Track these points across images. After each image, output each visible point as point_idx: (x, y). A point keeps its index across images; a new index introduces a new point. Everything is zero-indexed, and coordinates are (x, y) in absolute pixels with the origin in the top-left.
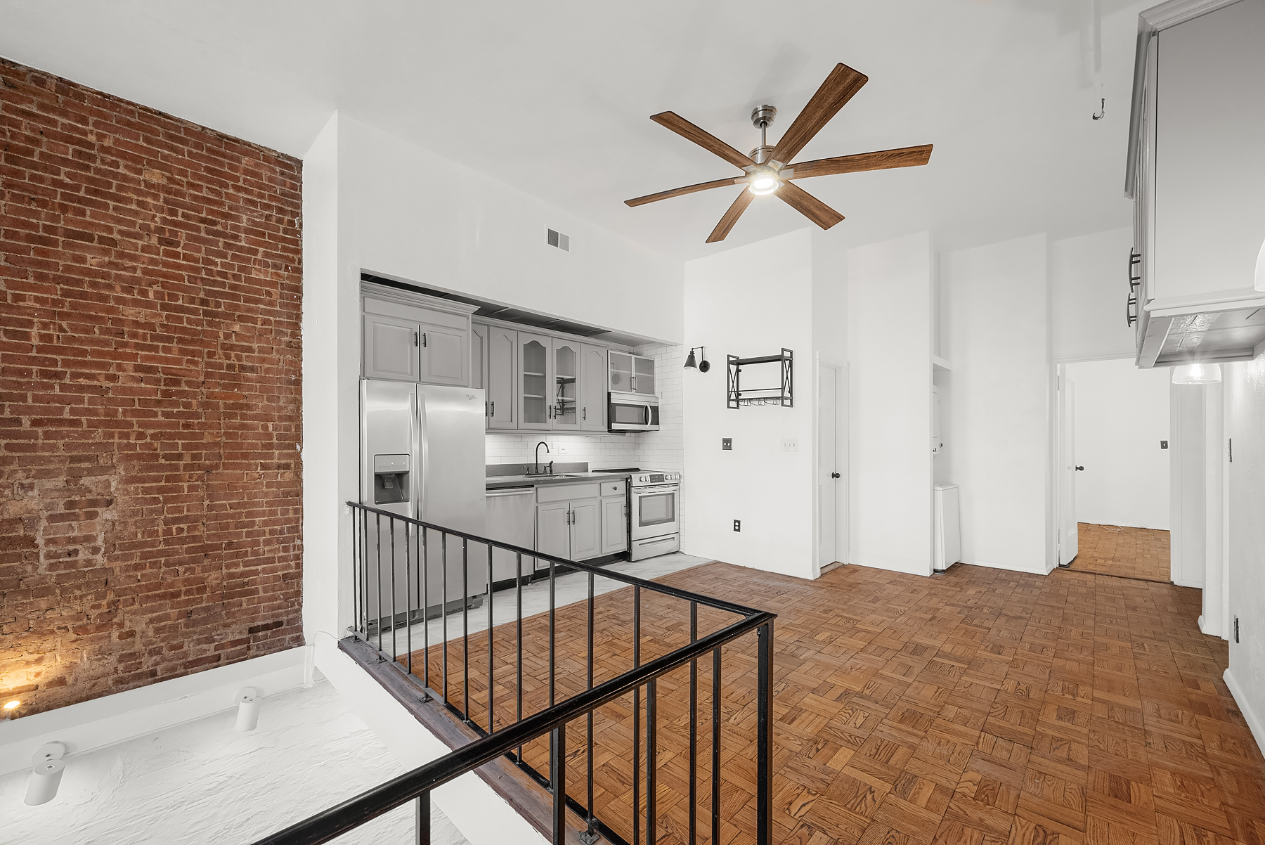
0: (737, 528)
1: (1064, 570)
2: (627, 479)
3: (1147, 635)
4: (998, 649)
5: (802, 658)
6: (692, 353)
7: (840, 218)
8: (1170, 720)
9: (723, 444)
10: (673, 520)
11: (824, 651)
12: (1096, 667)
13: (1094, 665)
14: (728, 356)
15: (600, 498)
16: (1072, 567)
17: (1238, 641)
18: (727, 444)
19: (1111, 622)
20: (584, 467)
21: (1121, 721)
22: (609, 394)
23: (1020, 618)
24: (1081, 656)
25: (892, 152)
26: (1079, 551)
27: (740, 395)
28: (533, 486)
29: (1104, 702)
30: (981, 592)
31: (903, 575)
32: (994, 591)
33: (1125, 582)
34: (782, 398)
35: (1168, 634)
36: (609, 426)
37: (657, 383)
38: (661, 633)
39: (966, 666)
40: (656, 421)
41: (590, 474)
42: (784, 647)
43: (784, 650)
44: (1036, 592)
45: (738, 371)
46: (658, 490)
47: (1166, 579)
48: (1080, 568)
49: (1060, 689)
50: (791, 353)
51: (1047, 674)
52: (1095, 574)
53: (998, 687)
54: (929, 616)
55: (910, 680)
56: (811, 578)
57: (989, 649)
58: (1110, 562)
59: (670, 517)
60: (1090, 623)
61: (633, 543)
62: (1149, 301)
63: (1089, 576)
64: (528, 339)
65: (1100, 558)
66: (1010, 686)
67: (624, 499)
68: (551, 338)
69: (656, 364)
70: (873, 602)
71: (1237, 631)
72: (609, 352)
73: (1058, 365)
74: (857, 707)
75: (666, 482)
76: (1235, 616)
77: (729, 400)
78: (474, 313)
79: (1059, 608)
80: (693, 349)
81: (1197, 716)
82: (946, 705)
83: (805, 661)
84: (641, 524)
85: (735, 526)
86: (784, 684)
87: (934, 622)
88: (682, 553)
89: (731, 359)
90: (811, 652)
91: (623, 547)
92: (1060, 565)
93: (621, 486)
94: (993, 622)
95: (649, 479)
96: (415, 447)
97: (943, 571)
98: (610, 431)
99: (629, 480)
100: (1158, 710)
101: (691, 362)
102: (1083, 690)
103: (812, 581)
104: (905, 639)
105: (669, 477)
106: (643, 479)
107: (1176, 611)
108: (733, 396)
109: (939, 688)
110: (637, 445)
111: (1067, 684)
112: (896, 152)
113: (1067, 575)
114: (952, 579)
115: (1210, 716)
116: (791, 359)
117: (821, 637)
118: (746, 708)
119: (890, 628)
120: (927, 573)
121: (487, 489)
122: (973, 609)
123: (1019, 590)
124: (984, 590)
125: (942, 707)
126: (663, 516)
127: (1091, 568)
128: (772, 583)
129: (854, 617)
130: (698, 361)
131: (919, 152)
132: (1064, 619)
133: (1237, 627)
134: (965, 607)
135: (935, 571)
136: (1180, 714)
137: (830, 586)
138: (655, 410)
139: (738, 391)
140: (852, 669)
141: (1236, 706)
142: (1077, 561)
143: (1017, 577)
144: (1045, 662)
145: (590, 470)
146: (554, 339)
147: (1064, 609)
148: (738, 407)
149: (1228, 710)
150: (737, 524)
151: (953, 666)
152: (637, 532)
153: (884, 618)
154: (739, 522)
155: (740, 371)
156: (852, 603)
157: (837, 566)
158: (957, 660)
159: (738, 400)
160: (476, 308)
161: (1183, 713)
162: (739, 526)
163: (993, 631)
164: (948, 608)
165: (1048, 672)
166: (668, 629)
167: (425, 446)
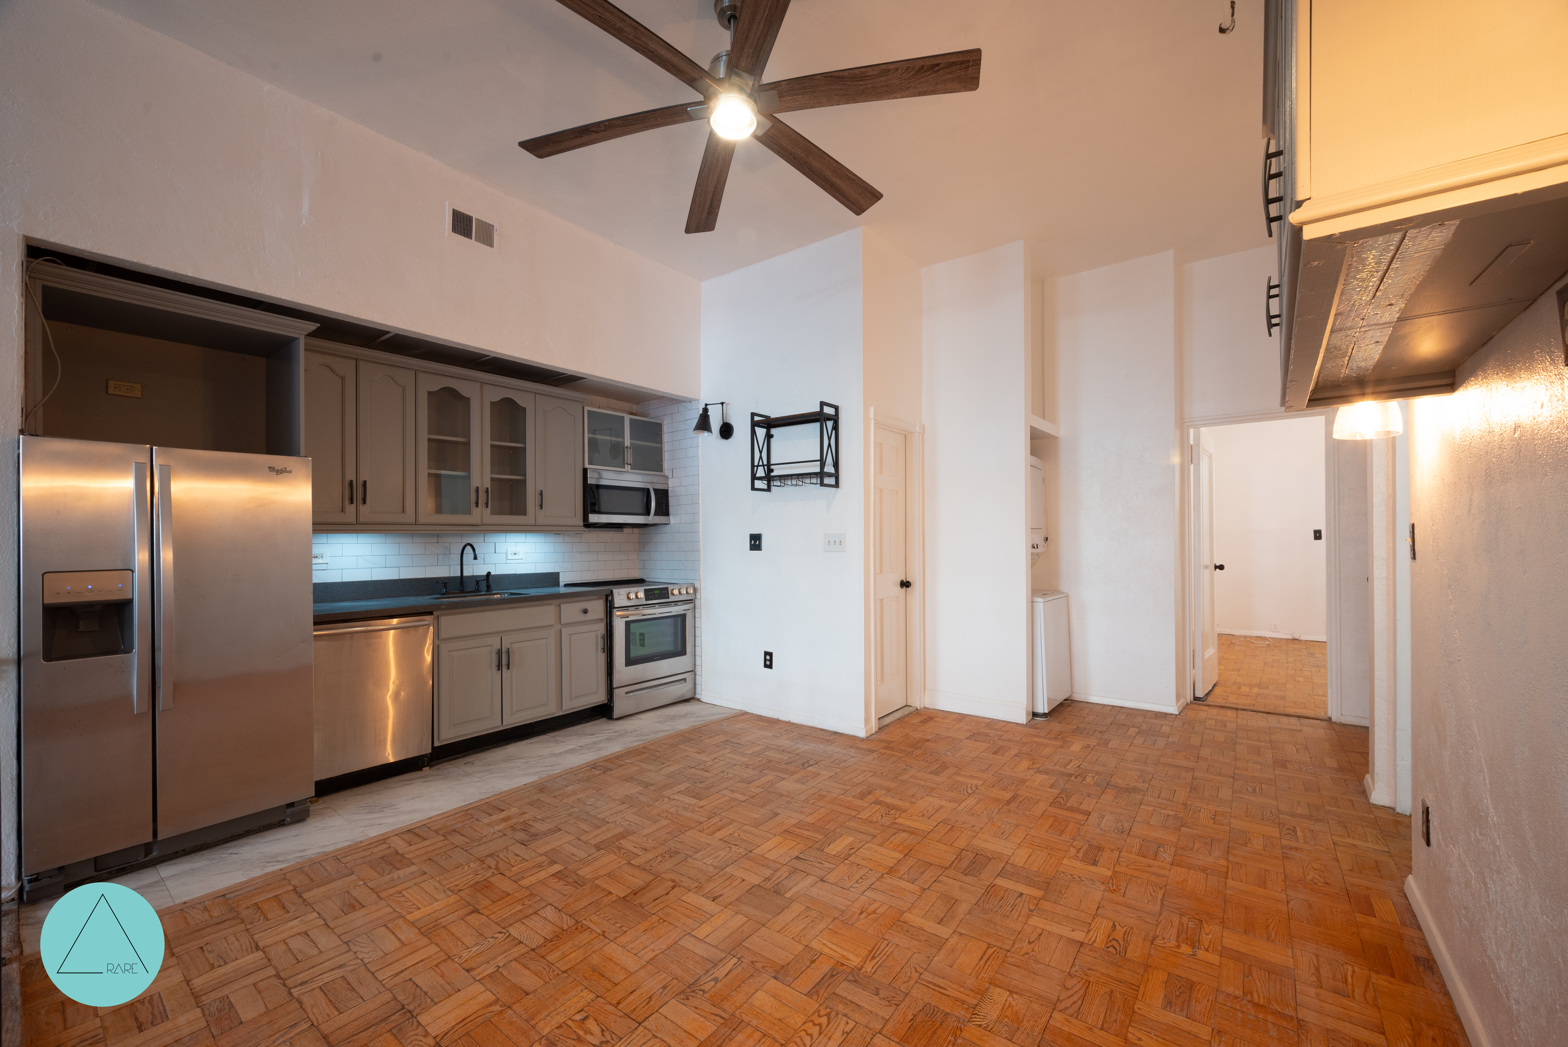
0: (768, 663)
1: (1200, 705)
2: (607, 596)
3: (1300, 811)
4: (1092, 856)
5: (788, 895)
6: (705, 410)
7: (876, 196)
8: (1335, 991)
9: (751, 542)
10: (683, 652)
11: (831, 878)
12: (1230, 882)
13: (1227, 878)
14: (753, 415)
15: (559, 626)
16: (1210, 700)
17: (1428, 843)
18: (755, 542)
19: (1254, 790)
20: (552, 579)
21: (1261, 1002)
22: (585, 471)
23: (1135, 790)
24: (1211, 860)
25: (921, 63)
26: (1220, 675)
27: (772, 471)
28: (431, 613)
29: (1238, 957)
30: (1089, 746)
31: (991, 723)
32: (1106, 743)
33: (1272, 720)
34: (821, 475)
35: (1327, 808)
36: (585, 518)
37: (666, 456)
38: (583, 855)
39: (1039, 893)
40: (664, 509)
41: (562, 590)
42: (768, 873)
43: (768, 879)
44: (1161, 743)
45: (769, 436)
46: (658, 612)
47: (1323, 713)
48: (1220, 702)
49: (1174, 932)
50: (837, 408)
51: (1159, 902)
52: (1237, 709)
53: (1079, 936)
54: (1008, 795)
55: (944, 931)
56: (862, 733)
57: (1081, 855)
58: (1256, 690)
59: (680, 649)
60: (1225, 793)
61: (616, 692)
62: (1299, 204)
63: (1230, 714)
64: (437, 384)
65: (1245, 685)
66: (1099, 935)
67: (601, 628)
68: (478, 385)
69: (666, 429)
70: (936, 773)
71: (1428, 828)
72: (586, 408)
73: (1192, 431)
74: (840, 1007)
75: (672, 599)
76: (1423, 801)
77: (754, 477)
78: (311, 335)
79: (1188, 769)
80: (706, 405)
81: (1374, 976)
82: (992, 988)
83: (792, 900)
84: (630, 661)
85: (765, 660)
86: (735, 960)
87: (1013, 805)
88: (699, 700)
89: (756, 418)
90: (810, 880)
91: (600, 698)
92: (1196, 699)
93: (597, 607)
94: (1095, 801)
95: (641, 595)
96: (141, 557)
97: (1045, 715)
98: (588, 525)
99: (610, 598)
100: (1317, 969)
101: (704, 424)
102: (1211, 932)
103: (862, 740)
104: (961, 843)
105: (676, 592)
106: (632, 596)
107: (1336, 766)
108: (761, 472)
109: (989, 946)
110: (642, 546)
111: (1185, 920)
112: (928, 63)
113: (1204, 713)
114: (1055, 726)
115: (1393, 976)
116: (835, 418)
117: (835, 848)
118: (641, 1028)
119: (945, 822)
120: (1021, 717)
121: (315, 624)
122: (1073, 778)
123: (1139, 741)
124: (1093, 742)
125: (982, 993)
126: (669, 647)
127: (1232, 700)
128: (803, 747)
129: (899, 803)
130: (715, 423)
131: (962, 63)
132: (1194, 789)
133: (1428, 821)
134: (1063, 774)
135: (1035, 715)
136: (1350, 973)
137: (885, 748)
138: (663, 496)
139: (769, 464)
140: (862, 913)
141: (1430, 952)
142: (1217, 690)
143: (1140, 719)
144: (1157, 875)
145: (562, 584)
146: (486, 387)
147: (1193, 770)
148: (769, 489)
149: (1417, 959)
150: (768, 657)
151: (1021, 894)
152: (623, 673)
153: (943, 803)
154: (771, 654)
155: (772, 436)
156: (905, 777)
157: (906, 713)
158: (1030, 883)
159: (769, 478)
160: (313, 326)
161: (1354, 972)
162: (771, 661)
163: (1093, 819)
164: (1040, 778)
165: (1160, 896)
166: (598, 847)
167: (167, 556)
